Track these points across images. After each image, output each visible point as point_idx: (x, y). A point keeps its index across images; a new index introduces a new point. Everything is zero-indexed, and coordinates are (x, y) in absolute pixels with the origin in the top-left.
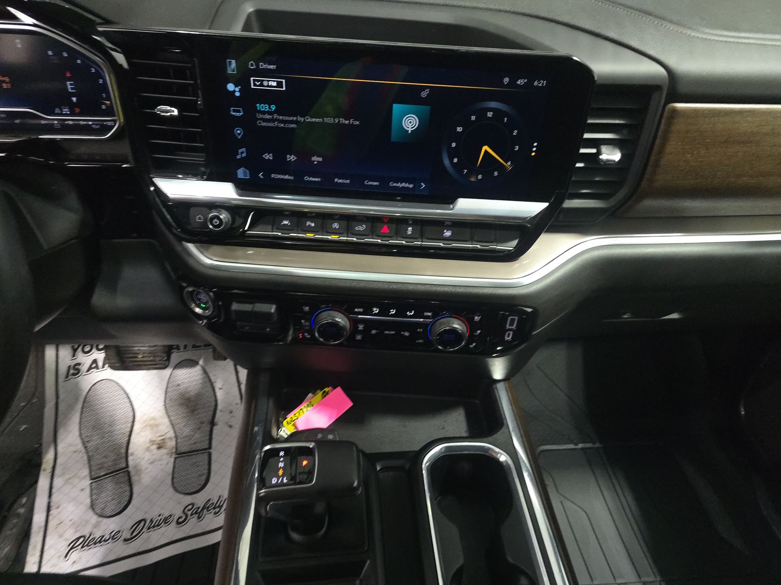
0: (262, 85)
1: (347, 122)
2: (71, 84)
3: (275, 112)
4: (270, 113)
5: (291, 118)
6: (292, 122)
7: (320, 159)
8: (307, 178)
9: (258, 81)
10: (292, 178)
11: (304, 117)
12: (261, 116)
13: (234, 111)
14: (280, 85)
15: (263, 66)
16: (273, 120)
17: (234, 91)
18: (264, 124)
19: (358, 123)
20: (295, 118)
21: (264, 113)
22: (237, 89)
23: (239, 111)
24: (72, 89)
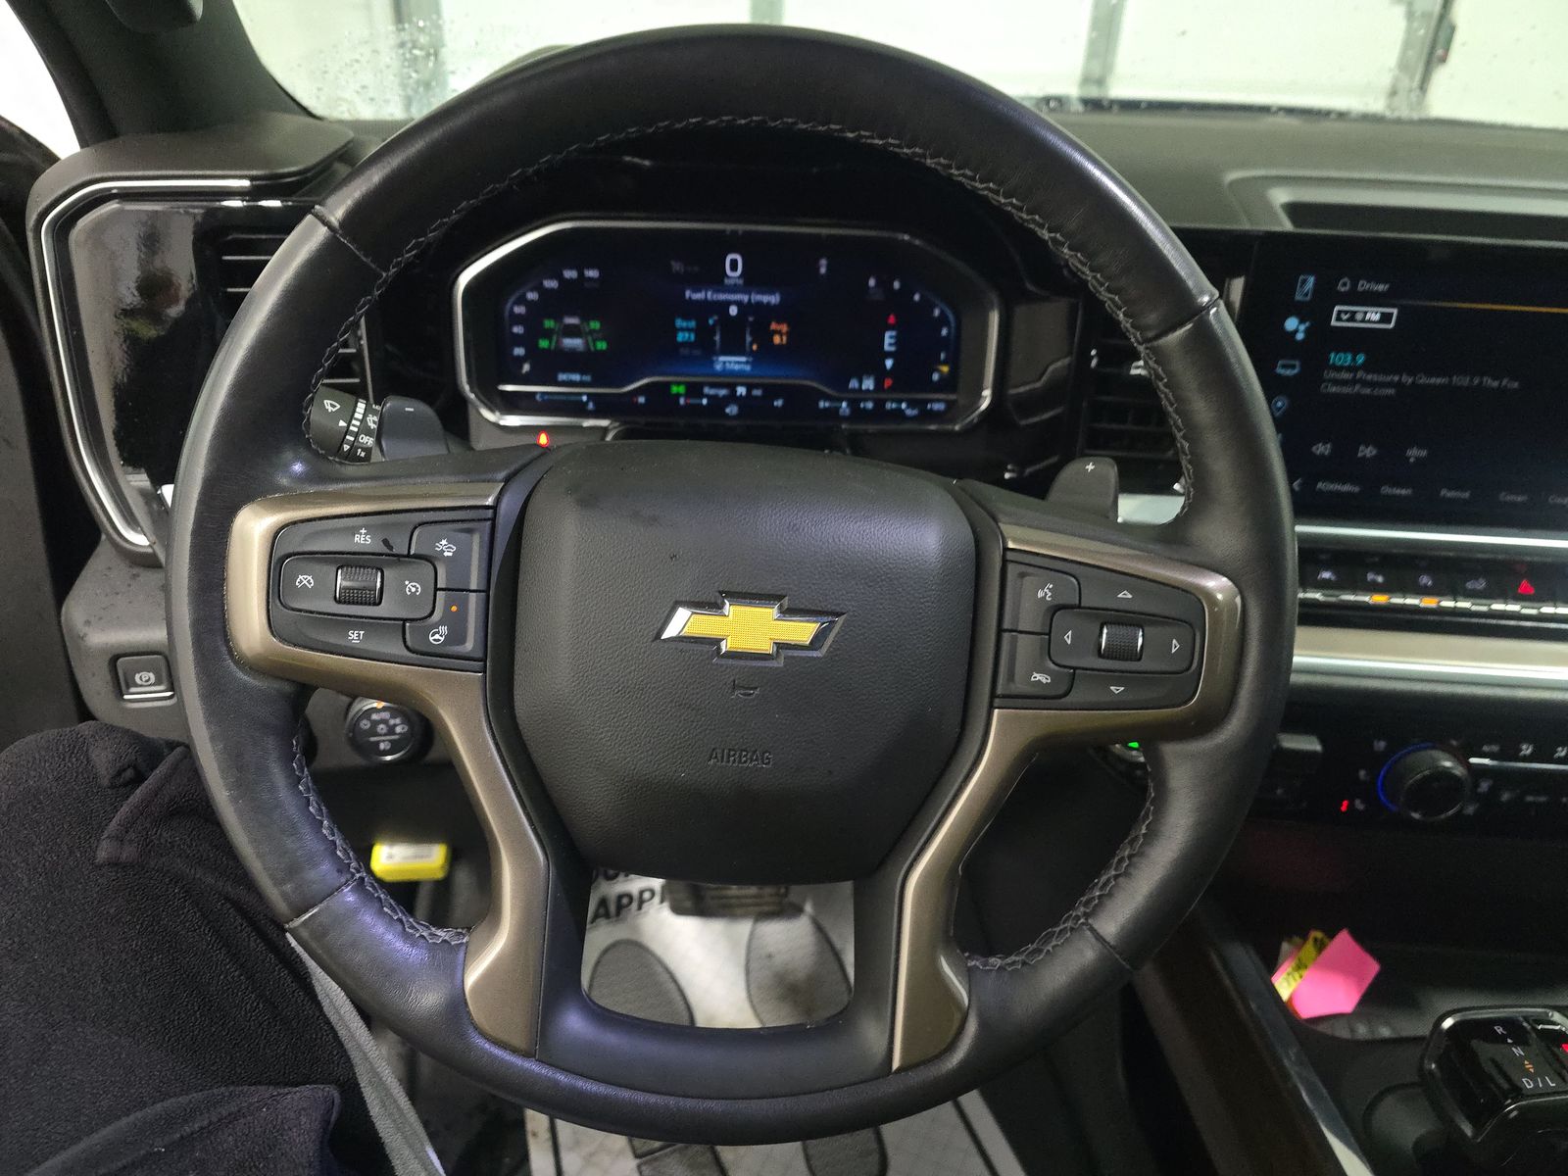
0: (1352, 319)
1: (1496, 384)
2: (891, 337)
3: (1365, 367)
4: (1351, 369)
5: (1389, 379)
6: (1389, 385)
7: (1423, 453)
8: (1386, 490)
9: (1346, 312)
10: (1357, 489)
11: (1414, 375)
12: (1333, 375)
13: (1284, 366)
14: (1386, 318)
15: (1363, 286)
16: (1354, 382)
17: (1296, 331)
18: (1334, 389)
19: (1516, 385)
20: (1396, 378)
21: (1339, 369)
22: (1302, 328)
23: (1293, 367)
24: (890, 345)
